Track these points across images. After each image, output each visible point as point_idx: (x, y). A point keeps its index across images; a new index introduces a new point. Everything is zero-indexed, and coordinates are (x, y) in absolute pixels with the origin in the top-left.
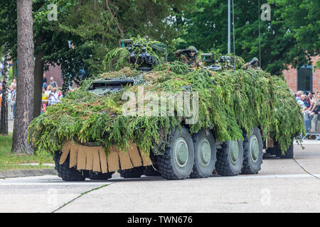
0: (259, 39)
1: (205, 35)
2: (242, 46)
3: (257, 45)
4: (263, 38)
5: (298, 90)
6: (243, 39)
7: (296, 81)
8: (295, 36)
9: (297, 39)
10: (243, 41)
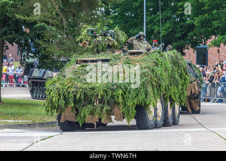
0: (168, 25)
1: (127, 22)
2: (154, 30)
3: (165, 30)
4: (170, 24)
5: (197, 64)
6: (155, 24)
7: (195, 58)
8: (194, 23)
9: (196, 25)
10: (155, 26)
